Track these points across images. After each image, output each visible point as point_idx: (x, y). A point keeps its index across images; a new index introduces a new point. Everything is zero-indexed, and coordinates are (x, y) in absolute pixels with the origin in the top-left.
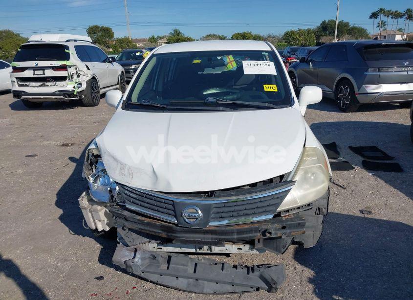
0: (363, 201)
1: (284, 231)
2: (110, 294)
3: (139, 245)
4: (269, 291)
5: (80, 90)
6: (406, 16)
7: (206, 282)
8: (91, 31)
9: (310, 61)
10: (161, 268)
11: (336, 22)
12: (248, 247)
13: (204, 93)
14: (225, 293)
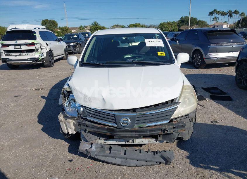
0: (212, 116)
1: (174, 130)
2: (78, 169)
3: (93, 141)
4: (166, 164)
5: (42, 58)
6: (229, 14)
7: (131, 160)
8: (44, 23)
9: (177, 40)
10: (106, 153)
11: (189, 17)
12: (154, 140)
13: (125, 57)
14: (142, 166)
